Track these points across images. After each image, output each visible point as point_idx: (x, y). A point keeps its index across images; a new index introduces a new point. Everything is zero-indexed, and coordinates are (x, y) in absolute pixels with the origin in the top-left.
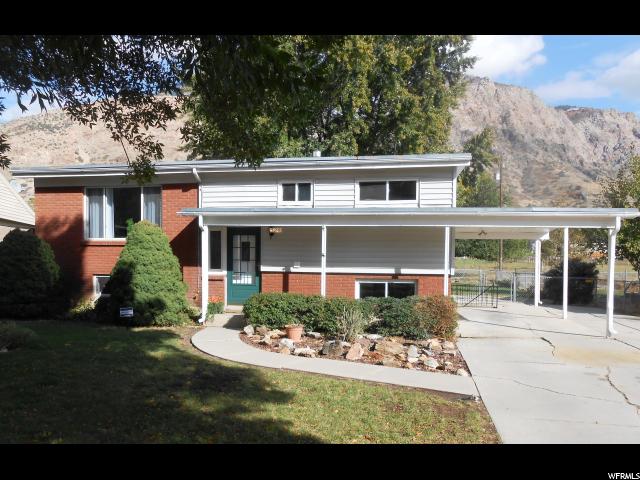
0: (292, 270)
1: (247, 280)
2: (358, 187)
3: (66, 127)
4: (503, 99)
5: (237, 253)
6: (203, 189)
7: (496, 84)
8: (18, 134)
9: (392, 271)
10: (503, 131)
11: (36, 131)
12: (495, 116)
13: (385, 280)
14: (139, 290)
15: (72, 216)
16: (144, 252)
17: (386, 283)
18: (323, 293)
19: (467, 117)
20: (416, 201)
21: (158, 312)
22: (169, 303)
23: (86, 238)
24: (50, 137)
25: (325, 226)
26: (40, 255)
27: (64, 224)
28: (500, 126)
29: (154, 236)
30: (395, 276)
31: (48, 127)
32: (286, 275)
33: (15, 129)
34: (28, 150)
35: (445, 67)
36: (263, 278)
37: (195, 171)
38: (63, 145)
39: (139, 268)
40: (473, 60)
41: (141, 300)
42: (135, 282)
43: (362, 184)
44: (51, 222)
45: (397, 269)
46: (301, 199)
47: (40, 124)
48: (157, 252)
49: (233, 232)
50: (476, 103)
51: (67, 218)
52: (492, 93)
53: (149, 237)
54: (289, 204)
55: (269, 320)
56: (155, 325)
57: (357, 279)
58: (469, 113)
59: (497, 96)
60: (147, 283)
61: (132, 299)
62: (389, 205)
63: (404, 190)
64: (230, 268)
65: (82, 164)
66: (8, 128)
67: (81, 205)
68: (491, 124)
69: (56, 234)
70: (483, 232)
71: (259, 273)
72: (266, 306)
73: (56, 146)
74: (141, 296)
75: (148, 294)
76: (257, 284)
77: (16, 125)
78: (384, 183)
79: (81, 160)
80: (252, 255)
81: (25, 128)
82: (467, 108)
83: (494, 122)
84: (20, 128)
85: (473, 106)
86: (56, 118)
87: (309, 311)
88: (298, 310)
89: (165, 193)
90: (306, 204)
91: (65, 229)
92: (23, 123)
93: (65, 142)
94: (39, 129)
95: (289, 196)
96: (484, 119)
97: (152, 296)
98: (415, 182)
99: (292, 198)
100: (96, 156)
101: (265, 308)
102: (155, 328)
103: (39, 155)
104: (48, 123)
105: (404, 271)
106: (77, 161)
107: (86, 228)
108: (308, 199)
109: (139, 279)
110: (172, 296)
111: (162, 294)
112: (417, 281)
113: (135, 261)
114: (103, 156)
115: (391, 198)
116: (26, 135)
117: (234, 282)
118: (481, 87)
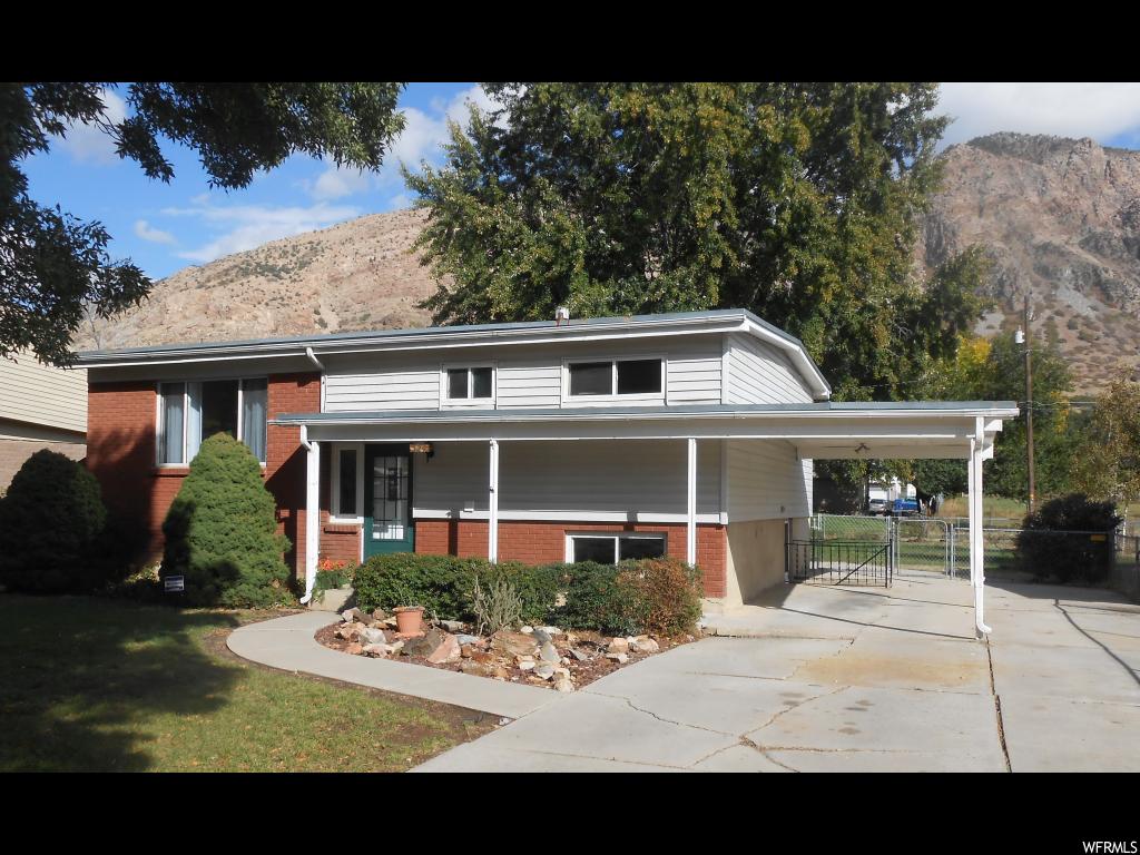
0: (463, 515)
1: (397, 532)
2: (565, 373)
3: (300, 268)
4: (1122, 179)
5: (380, 488)
6: (326, 380)
7: (1107, 150)
8: (222, 283)
9: (622, 517)
10: (1126, 241)
11: (252, 278)
12: (1107, 212)
13: (615, 533)
14: (197, 548)
15: (140, 427)
16: (211, 486)
17: (617, 539)
18: (493, 555)
19: (1046, 219)
20: (660, 395)
21: (226, 584)
22: (244, 569)
23: (158, 464)
24: (274, 286)
25: (494, 441)
26: (73, 493)
27: (128, 440)
28: (1118, 233)
29: (229, 461)
30: (630, 526)
31: (272, 269)
32: (453, 523)
33: (218, 276)
34: (237, 308)
35: (890, 139)
36: (417, 529)
37: (310, 352)
38: (295, 298)
39: (200, 511)
40: (942, 122)
41: (200, 564)
42: (192, 534)
43: (574, 368)
44: (110, 436)
45: (632, 514)
46: (477, 394)
47: (258, 264)
48: (232, 486)
49: (374, 451)
50: (1065, 189)
51: (132, 430)
52: (1099, 168)
53: (221, 463)
54: (459, 404)
55: (388, 599)
56: (223, 605)
57: (568, 532)
58: (1052, 210)
59: (1111, 175)
60: (211, 536)
61: (187, 561)
62: (615, 401)
63: (642, 377)
64: (368, 513)
65: (326, 332)
66: (207, 273)
67: (153, 410)
68: (1099, 230)
69: (115, 456)
70: (863, 446)
71: (411, 523)
72: (383, 575)
73: (282, 301)
74: (201, 557)
75: (212, 554)
76: (411, 541)
77: (220, 269)
78: (610, 365)
79: (323, 324)
80: (401, 489)
81: (233, 273)
82: (1047, 198)
83: (1105, 224)
84: (226, 272)
85: (1059, 194)
86: (285, 253)
87: (451, 585)
88: (433, 584)
89: (273, 388)
90: (485, 403)
91: (129, 448)
92: (231, 264)
93: (297, 295)
94: (256, 273)
95: (458, 390)
96: (1084, 219)
97: (218, 558)
98: (659, 362)
99: (463, 394)
100: (349, 316)
101: (382, 580)
102: (221, 610)
103: (256, 318)
104: (271, 262)
105: (642, 517)
106: (317, 326)
107: (158, 446)
108: (488, 394)
109: (198, 529)
110: (251, 558)
111: (234, 554)
112: (666, 534)
113: (196, 499)
114: (361, 315)
115: (621, 391)
116: (235, 286)
117: (376, 536)
118: (1075, 158)
